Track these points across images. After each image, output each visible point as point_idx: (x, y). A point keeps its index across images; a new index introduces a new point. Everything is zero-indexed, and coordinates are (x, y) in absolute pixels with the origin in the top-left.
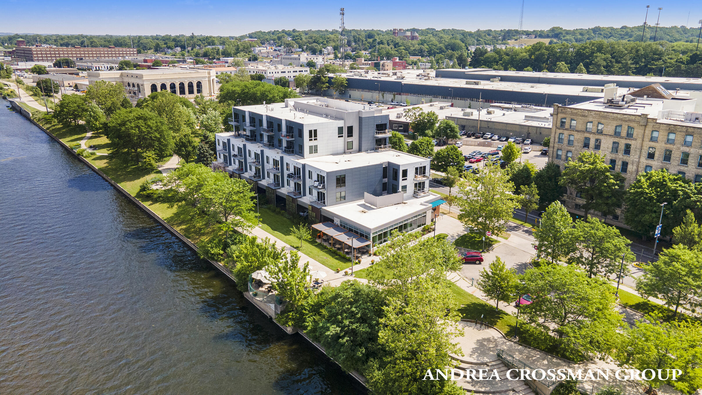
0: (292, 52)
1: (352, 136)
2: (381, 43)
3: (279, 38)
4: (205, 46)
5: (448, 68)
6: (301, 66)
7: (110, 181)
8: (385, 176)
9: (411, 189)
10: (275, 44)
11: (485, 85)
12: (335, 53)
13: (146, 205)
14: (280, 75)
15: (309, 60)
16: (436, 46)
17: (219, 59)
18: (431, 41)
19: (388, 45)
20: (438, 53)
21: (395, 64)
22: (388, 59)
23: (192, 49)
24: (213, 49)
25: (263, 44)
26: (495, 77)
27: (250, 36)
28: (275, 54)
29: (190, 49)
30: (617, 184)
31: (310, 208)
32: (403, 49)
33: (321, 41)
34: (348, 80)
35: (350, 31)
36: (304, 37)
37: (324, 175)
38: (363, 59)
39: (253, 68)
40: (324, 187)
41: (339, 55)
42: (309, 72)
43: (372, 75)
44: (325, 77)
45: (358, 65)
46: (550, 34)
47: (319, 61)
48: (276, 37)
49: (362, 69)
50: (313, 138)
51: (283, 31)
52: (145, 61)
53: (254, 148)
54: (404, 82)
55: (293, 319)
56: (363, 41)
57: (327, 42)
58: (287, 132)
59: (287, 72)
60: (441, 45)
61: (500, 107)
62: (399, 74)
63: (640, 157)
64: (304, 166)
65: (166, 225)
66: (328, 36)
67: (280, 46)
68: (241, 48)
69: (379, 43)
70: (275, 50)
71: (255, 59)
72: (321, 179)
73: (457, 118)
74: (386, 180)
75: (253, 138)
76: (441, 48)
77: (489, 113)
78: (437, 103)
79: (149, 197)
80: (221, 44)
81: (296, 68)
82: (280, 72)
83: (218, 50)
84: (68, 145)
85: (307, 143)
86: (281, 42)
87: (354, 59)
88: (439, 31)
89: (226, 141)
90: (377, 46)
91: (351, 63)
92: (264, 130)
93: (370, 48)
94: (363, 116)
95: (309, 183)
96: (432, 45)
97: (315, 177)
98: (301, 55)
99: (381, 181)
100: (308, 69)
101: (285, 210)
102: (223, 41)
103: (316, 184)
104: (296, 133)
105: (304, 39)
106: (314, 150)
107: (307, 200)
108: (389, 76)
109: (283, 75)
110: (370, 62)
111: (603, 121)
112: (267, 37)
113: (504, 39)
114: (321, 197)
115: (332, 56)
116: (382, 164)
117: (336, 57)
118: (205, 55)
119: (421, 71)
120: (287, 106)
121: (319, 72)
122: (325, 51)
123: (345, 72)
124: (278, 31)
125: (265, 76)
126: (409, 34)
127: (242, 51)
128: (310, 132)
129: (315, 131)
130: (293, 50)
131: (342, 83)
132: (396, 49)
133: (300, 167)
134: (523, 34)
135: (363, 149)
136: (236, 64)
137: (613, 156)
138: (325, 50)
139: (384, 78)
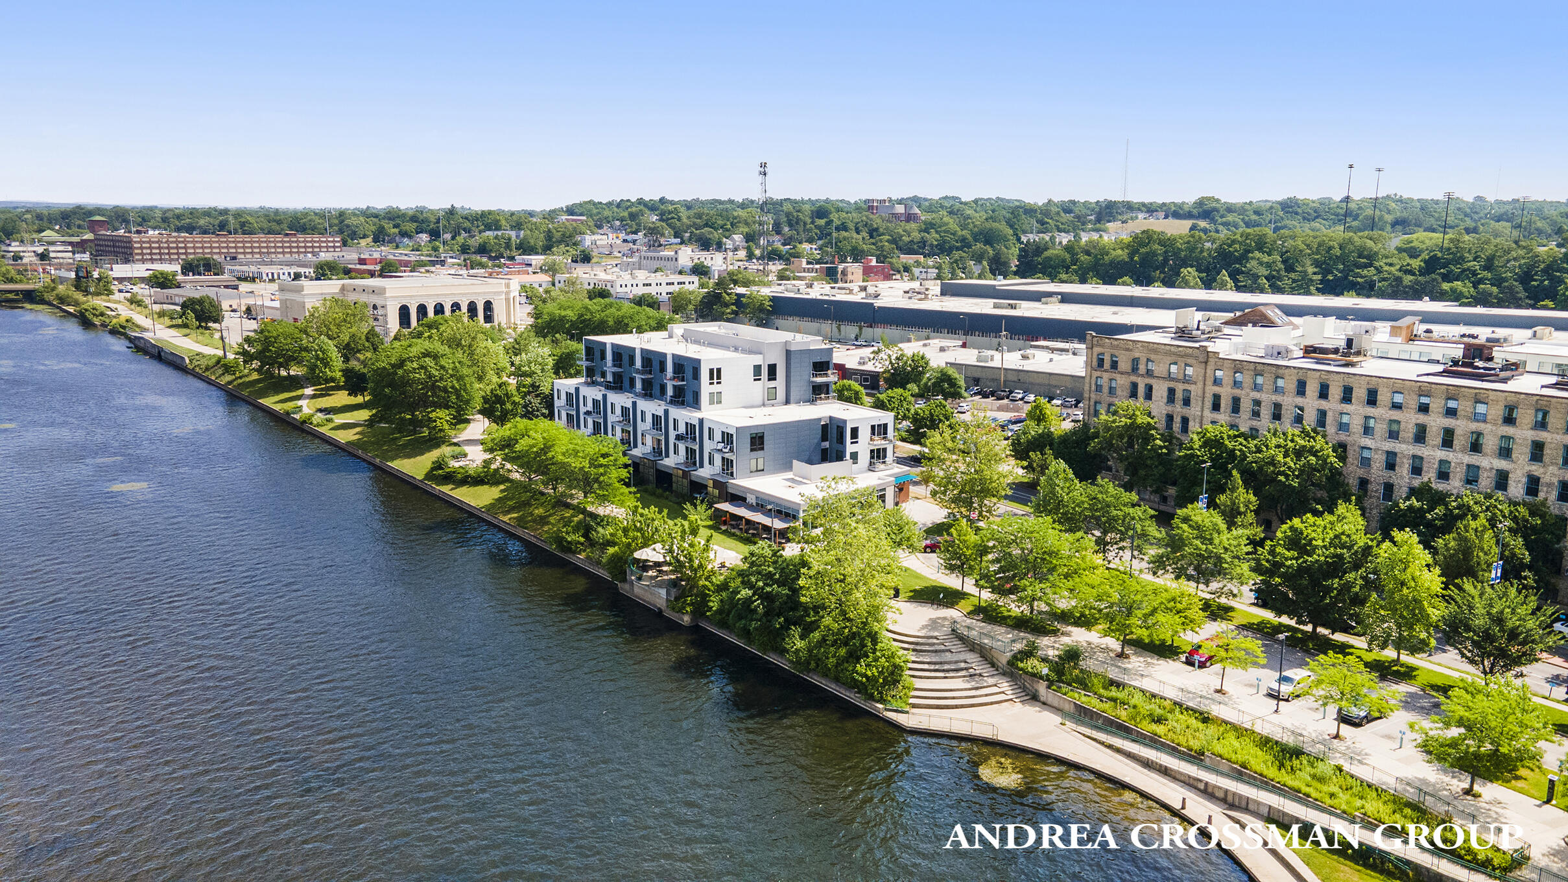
0: (660, 245)
1: (775, 379)
2: (843, 227)
3: (633, 216)
4: (480, 232)
5: (971, 278)
6: (680, 273)
7: (372, 460)
8: (824, 438)
9: (864, 458)
10: (623, 227)
11: (1028, 309)
12: (749, 249)
13: (446, 489)
14: (640, 291)
15: (696, 261)
16: (954, 234)
17: (512, 258)
18: (947, 224)
19: (858, 231)
20: (958, 249)
21: (868, 272)
22: (856, 260)
23: (453, 238)
24: (496, 237)
25: (600, 227)
26: (1050, 294)
27: (570, 211)
28: (626, 248)
29: (448, 236)
30: (1165, 447)
31: (711, 483)
32: (888, 241)
33: (720, 222)
34: (774, 299)
35: (781, 203)
36: (684, 213)
37: (732, 431)
38: (804, 261)
39: (586, 275)
40: (731, 450)
41: (757, 252)
42: (697, 284)
43: (820, 291)
44: (728, 294)
45: (793, 272)
46: (1195, 212)
47: (717, 262)
48: (626, 214)
49: (800, 278)
50: (715, 381)
51: (640, 201)
52: (362, 261)
53: (620, 400)
54: (878, 303)
55: (692, 604)
56: (805, 224)
57: (732, 224)
58: (674, 372)
59: (654, 285)
60: (964, 232)
61: (1047, 348)
62: (871, 290)
63: (1202, 411)
64: (701, 421)
65: (485, 516)
66: (735, 214)
67: (635, 233)
68: (557, 235)
69: (838, 229)
70: (625, 241)
71: (586, 258)
72: (727, 438)
73: (966, 365)
74: (826, 444)
75: (619, 384)
76: (963, 239)
77: (1025, 357)
78: (936, 341)
79: (450, 478)
80: (512, 228)
81: (672, 276)
82: (640, 285)
83: (510, 239)
84: (277, 407)
85: (706, 388)
86: (639, 225)
87: (786, 258)
88: (966, 204)
89: (573, 391)
90: (834, 235)
91: (780, 267)
92: (638, 372)
93: (820, 239)
94: (793, 348)
95: (708, 446)
96: (945, 232)
97: (718, 436)
98: (680, 252)
99: (819, 444)
100: (695, 279)
101: (672, 492)
102: (518, 221)
103: (720, 446)
104: (689, 373)
105: (685, 220)
106: (716, 399)
107: (706, 472)
108: (851, 292)
109: (647, 290)
110: (818, 266)
111: (1153, 357)
112: (607, 213)
113: (1099, 220)
114: (727, 464)
115: (742, 254)
116: (820, 419)
117: (750, 256)
118: (483, 250)
119: (915, 285)
120: (671, 337)
121: (717, 284)
122: (729, 244)
123: (768, 284)
124: (628, 201)
125: (612, 291)
126: (900, 209)
127: (560, 242)
128: (711, 371)
129: (719, 370)
130: (662, 241)
131: (762, 304)
132: (872, 241)
133: (696, 422)
134: (1139, 209)
135: (792, 398)
136: (551, 269)
137: (1170, 409)
138: (728, 242)
139: (841, 297)
